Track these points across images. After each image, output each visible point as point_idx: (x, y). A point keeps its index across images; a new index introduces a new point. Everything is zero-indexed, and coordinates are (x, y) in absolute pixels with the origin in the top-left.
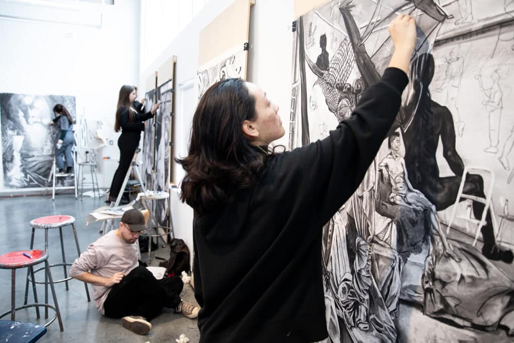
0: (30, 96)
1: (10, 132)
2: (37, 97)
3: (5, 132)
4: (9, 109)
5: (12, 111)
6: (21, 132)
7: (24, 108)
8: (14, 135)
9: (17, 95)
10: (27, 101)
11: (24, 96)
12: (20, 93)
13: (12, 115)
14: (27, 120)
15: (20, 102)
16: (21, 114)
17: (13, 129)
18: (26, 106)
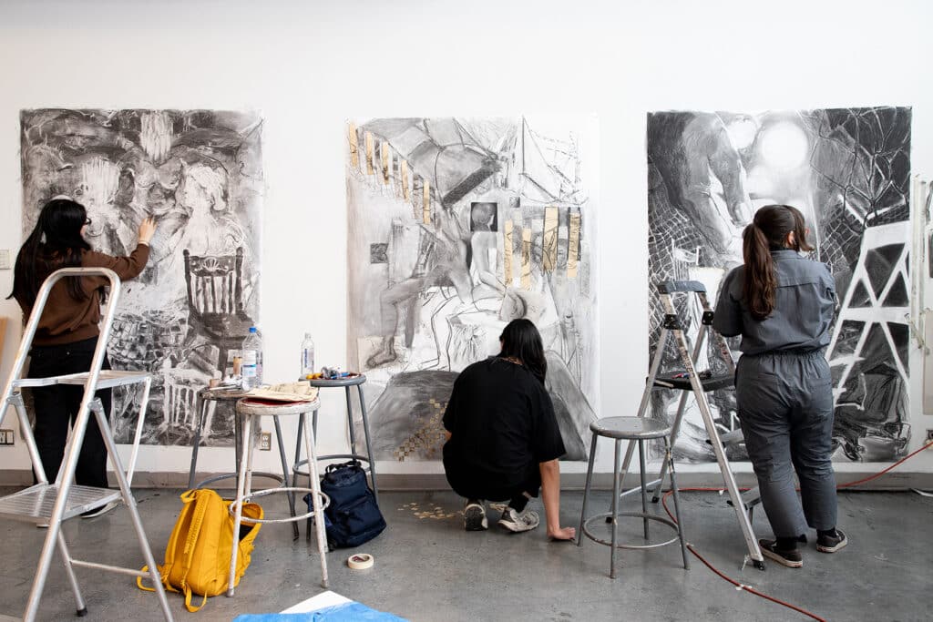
0: (747, 118)
1: (679, 255)
2: (768, 122)
3: (663, 254)
4: (676, 171)
5: (688, 175)
6: (713, 256)
7: (726, 166)
8: (693, 265)
9: (705, 118)
10: (737, 138)
11: (728, 119)
12: (712, 112)
13: (686, 194)
14: (732, 211)
15: (712, 143)
16: (715, 187)
17: (687, 245)
18: (731, 157)
